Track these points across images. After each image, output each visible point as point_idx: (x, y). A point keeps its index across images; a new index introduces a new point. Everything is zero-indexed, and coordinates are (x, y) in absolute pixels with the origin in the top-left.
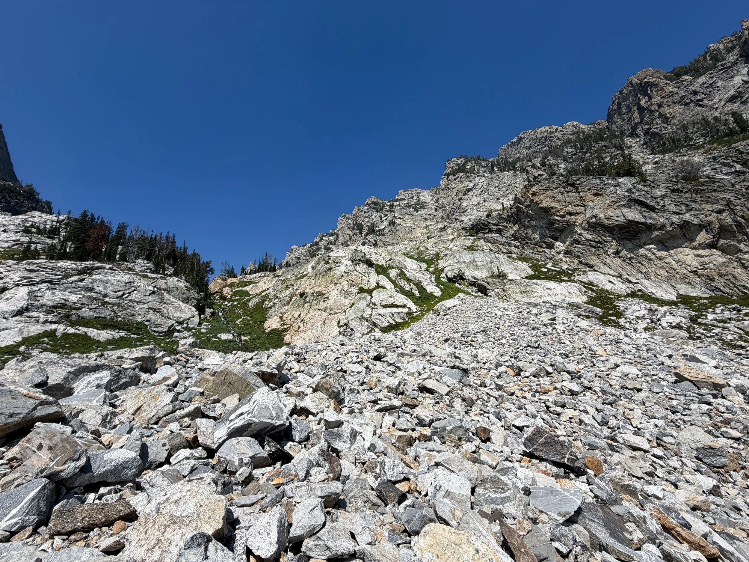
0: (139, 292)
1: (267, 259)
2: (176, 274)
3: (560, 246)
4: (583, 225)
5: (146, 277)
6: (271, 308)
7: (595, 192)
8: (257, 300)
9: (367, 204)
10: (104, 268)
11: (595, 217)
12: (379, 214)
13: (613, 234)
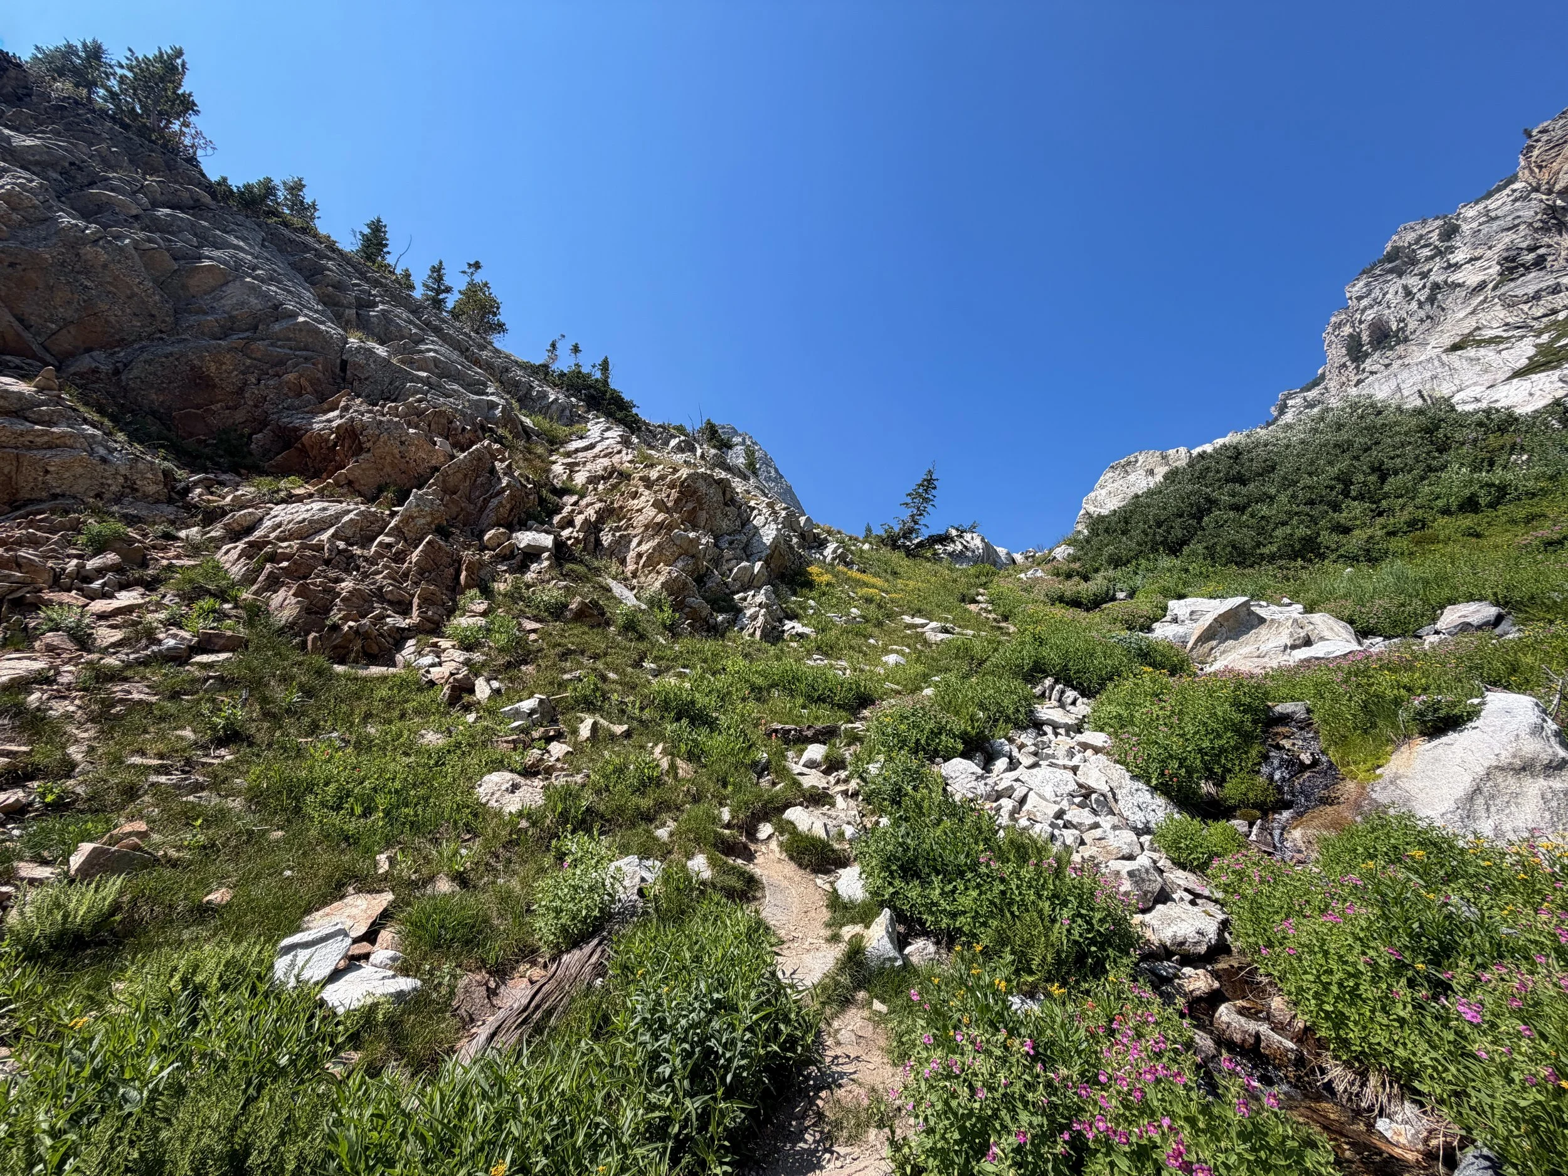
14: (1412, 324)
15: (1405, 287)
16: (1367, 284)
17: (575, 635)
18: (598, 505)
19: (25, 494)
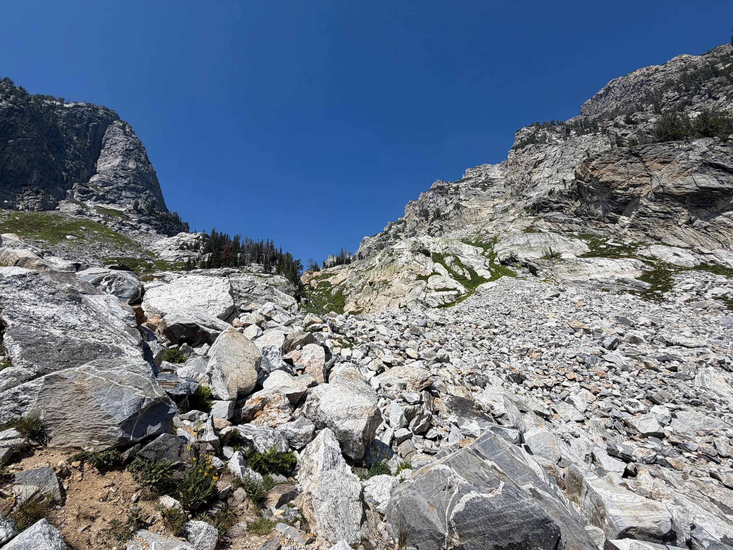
0: (258, 287)
1: (342, 253)
2: (278, 272)
3: (625, 220)
4: (649, 196)
5: (260, 276)
6: (348, 295)
7: (662, 160)
8: (338, 289)
9: (432, 189)
10: (234, 272)
11: (662, 187)
12: (444, 198)
13: (684, 203)
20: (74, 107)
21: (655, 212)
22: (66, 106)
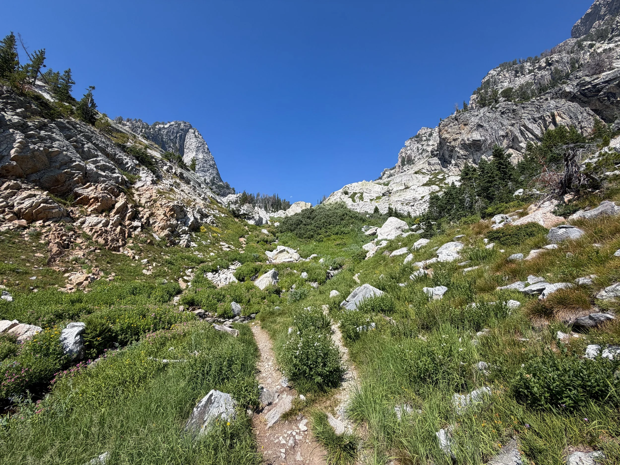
3: (453, 161)
4: (459, 146)
7: (465, 123)
11: (464, 140)
14: (416, 159)
15: (418, 147)
16: (410, 143)
17: (149, 247)
18: (149, 212)
19: (49, 217)
20: (169, 126)
21: (462, 155)
22: (166, 126)
